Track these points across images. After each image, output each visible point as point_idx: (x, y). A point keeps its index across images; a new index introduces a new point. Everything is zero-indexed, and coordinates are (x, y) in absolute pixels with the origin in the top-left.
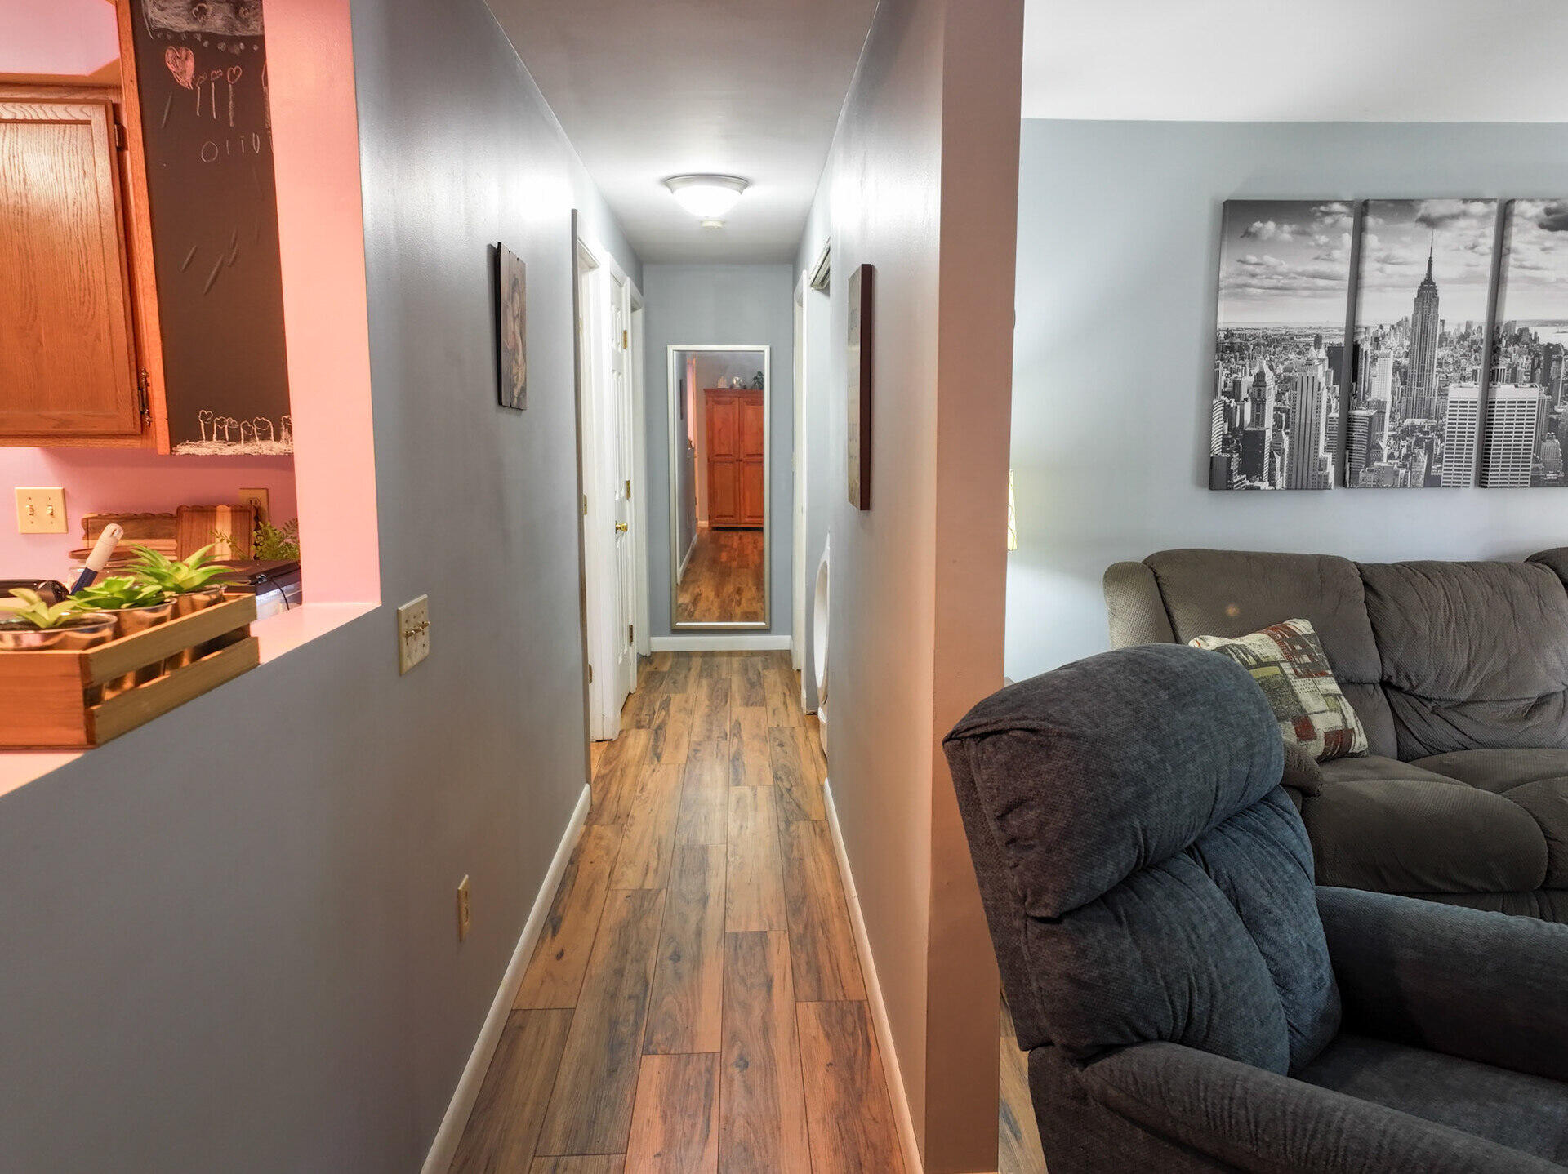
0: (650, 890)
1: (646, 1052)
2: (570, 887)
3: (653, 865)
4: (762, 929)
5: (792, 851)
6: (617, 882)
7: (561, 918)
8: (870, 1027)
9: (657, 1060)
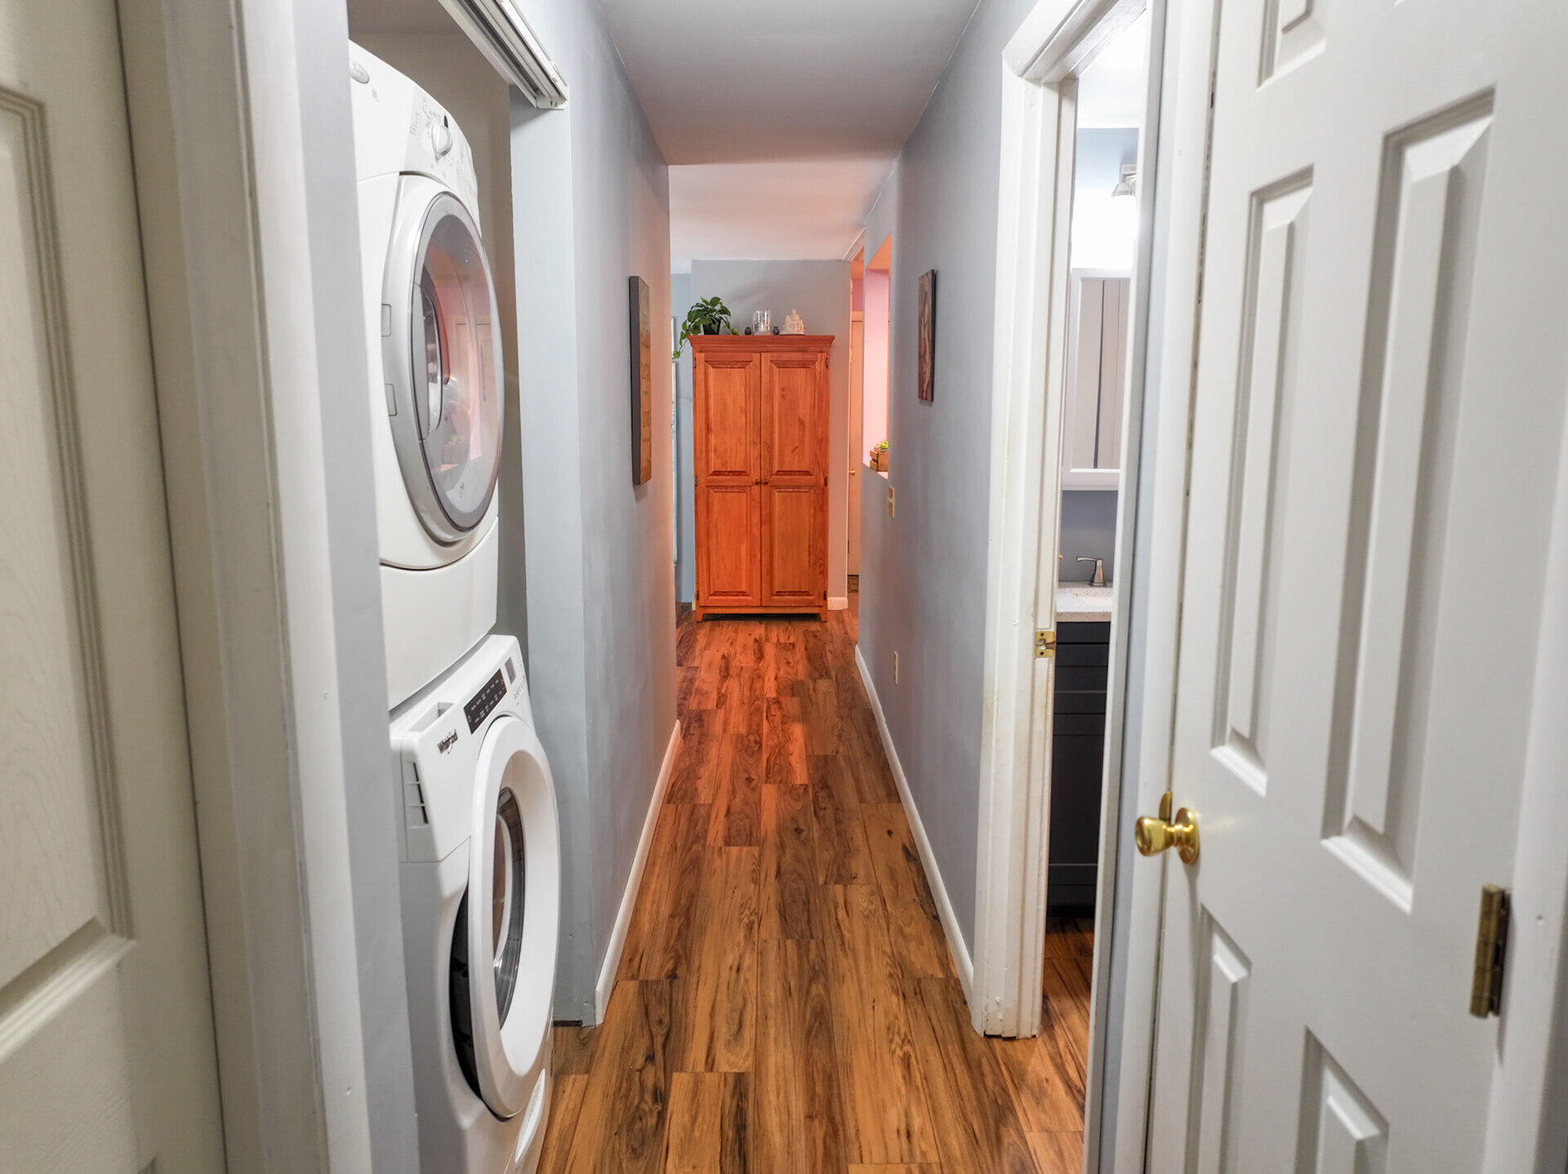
0: (836, 883)
1: (806, 787)
2: (918, 889)
3: (841, 914)
4: (728, 848)
5: (680, 928)
6: (872, 894)
7: (908, 860)
8: (668, 792)
9: (799, 782)
